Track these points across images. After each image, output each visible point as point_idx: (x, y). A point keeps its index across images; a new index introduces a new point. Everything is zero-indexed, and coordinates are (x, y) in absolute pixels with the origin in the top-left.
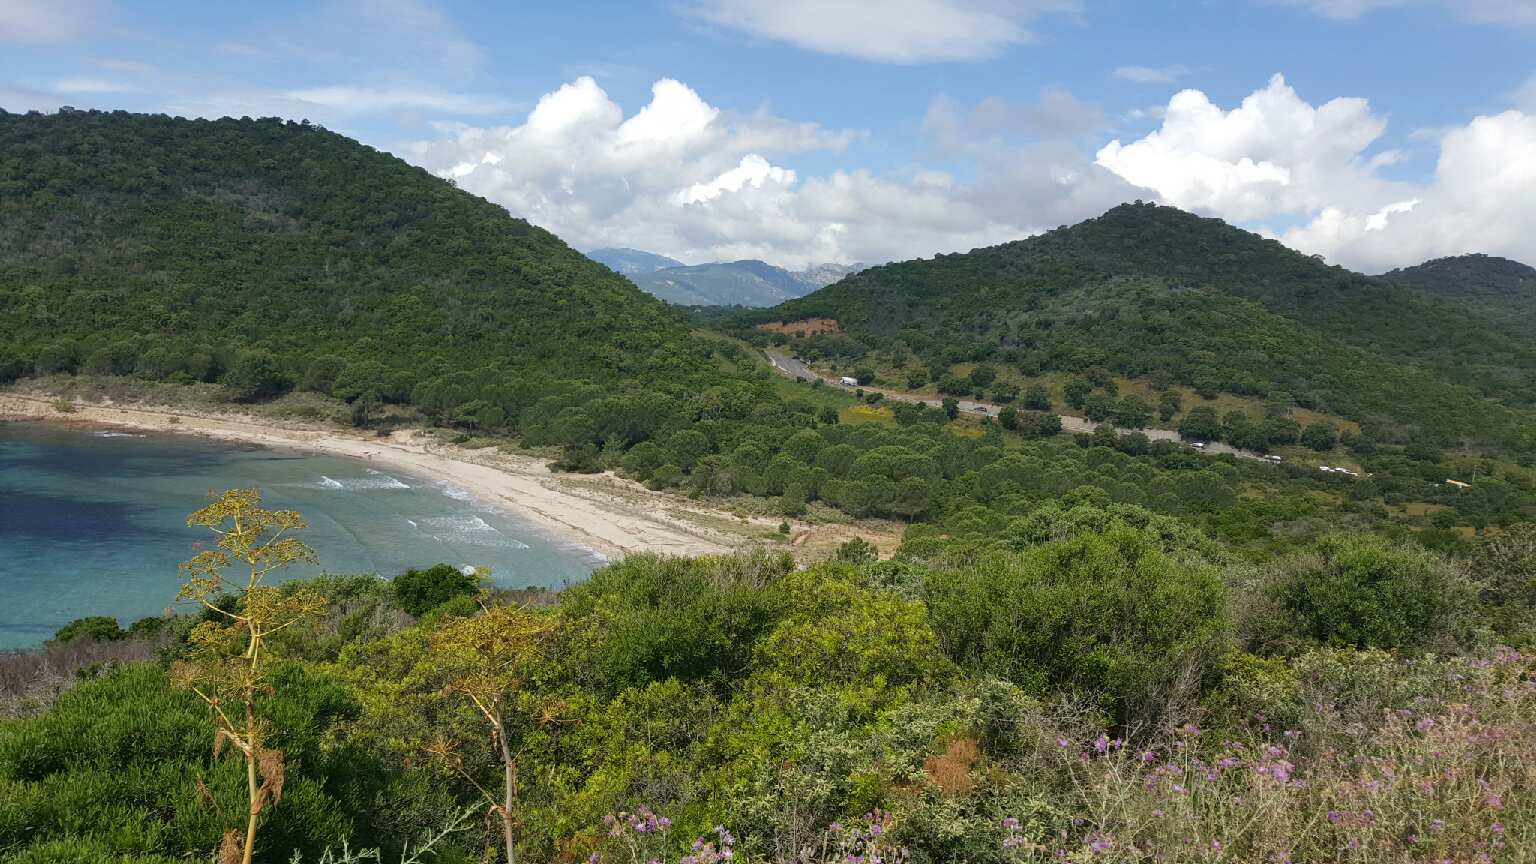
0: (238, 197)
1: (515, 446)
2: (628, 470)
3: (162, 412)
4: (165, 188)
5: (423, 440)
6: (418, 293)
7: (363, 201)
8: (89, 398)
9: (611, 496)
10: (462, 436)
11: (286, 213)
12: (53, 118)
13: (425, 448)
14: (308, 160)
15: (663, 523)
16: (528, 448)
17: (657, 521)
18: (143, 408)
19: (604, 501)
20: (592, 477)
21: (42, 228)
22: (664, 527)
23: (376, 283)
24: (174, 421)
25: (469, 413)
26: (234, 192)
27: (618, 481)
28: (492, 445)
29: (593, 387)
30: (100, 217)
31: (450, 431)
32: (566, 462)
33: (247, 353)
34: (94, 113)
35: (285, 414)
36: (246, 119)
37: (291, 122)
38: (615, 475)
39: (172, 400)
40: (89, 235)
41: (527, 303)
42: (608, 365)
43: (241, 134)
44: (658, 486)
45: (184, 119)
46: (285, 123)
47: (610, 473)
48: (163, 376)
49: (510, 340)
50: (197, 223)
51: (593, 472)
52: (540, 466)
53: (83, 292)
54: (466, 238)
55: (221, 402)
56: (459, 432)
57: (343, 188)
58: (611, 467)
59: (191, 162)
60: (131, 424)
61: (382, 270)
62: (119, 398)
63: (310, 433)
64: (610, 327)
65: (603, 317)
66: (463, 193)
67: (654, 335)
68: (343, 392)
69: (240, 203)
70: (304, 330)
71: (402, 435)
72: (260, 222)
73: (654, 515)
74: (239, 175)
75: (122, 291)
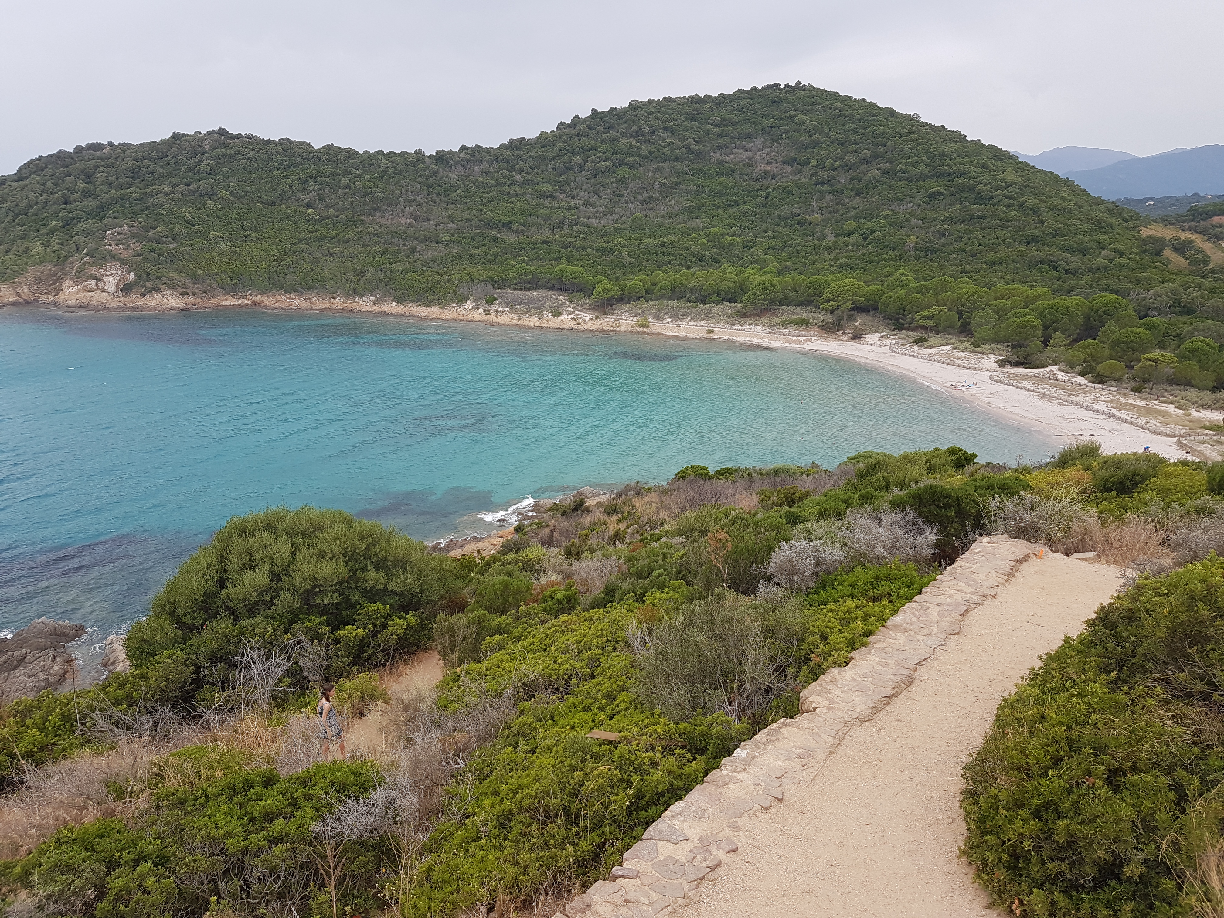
0: (750, 154)
1: (967, 344)
2: (1070, 366)
3: (702, 326)
4: (699, 153)
5: (888, 342)
6: (885, 217)
7: (842, 144)
8: (657, 318)
9: (1055, 389)
10: (921, 337)
11: (784, 163)
12: (625, 110)
13: (891, 349)
14: (801, 116)
15: (1103, 413)
16: (979, 346)
17: (1097, 411)
18: (690, 323)
19: (1048, 392)
20: (1036, 371)
21: (622, 196)
22: (1104, 417)
23: (853, 213)
24: (710, 332)
25: (927, 318)
26: (746, 150)
27: (1061, 375)
28: (948, 344)
29: (1040, 290)
30: (657, 183)
31: (911, 333)
32: (1014, 358)
33: (758, 278)
34: (650, 102)
35: (785, 324)
36: (754, 89)
37: (787, 86)
38: (1059, 370)
39: (709, 317)
40: (651, 198)
41: (979, 217)
42: (1055, 268)
43: (751, 102)
44: (1100, 379)
45: (710, 96)
46: (782, 87)
47: (1054, 368)
48: (703, 300)
49: (964, 251)
50: (721, 179)
51: (1038, 367)
52: (990, 362)
53: (649, 240)
54: (927, 165)
55: (742, 316)
56: (918, 334)
57: (827, 135)
58: (1055, 363)
59: (716, 130)
60: (683, 334)
61: (857, 201)
62: (676, 316)
63: (802, 339)
64: (1056, 233)
65: (1051, 223)
66: (925, 124)
67: (1102, 237)
68: (827, 305)
69: (750, 159)
70: (797, 257)
71: (873, 338)
72: (765, 172)
73: (1095, 407)
74: (749, 136)
75: (672, 238)
